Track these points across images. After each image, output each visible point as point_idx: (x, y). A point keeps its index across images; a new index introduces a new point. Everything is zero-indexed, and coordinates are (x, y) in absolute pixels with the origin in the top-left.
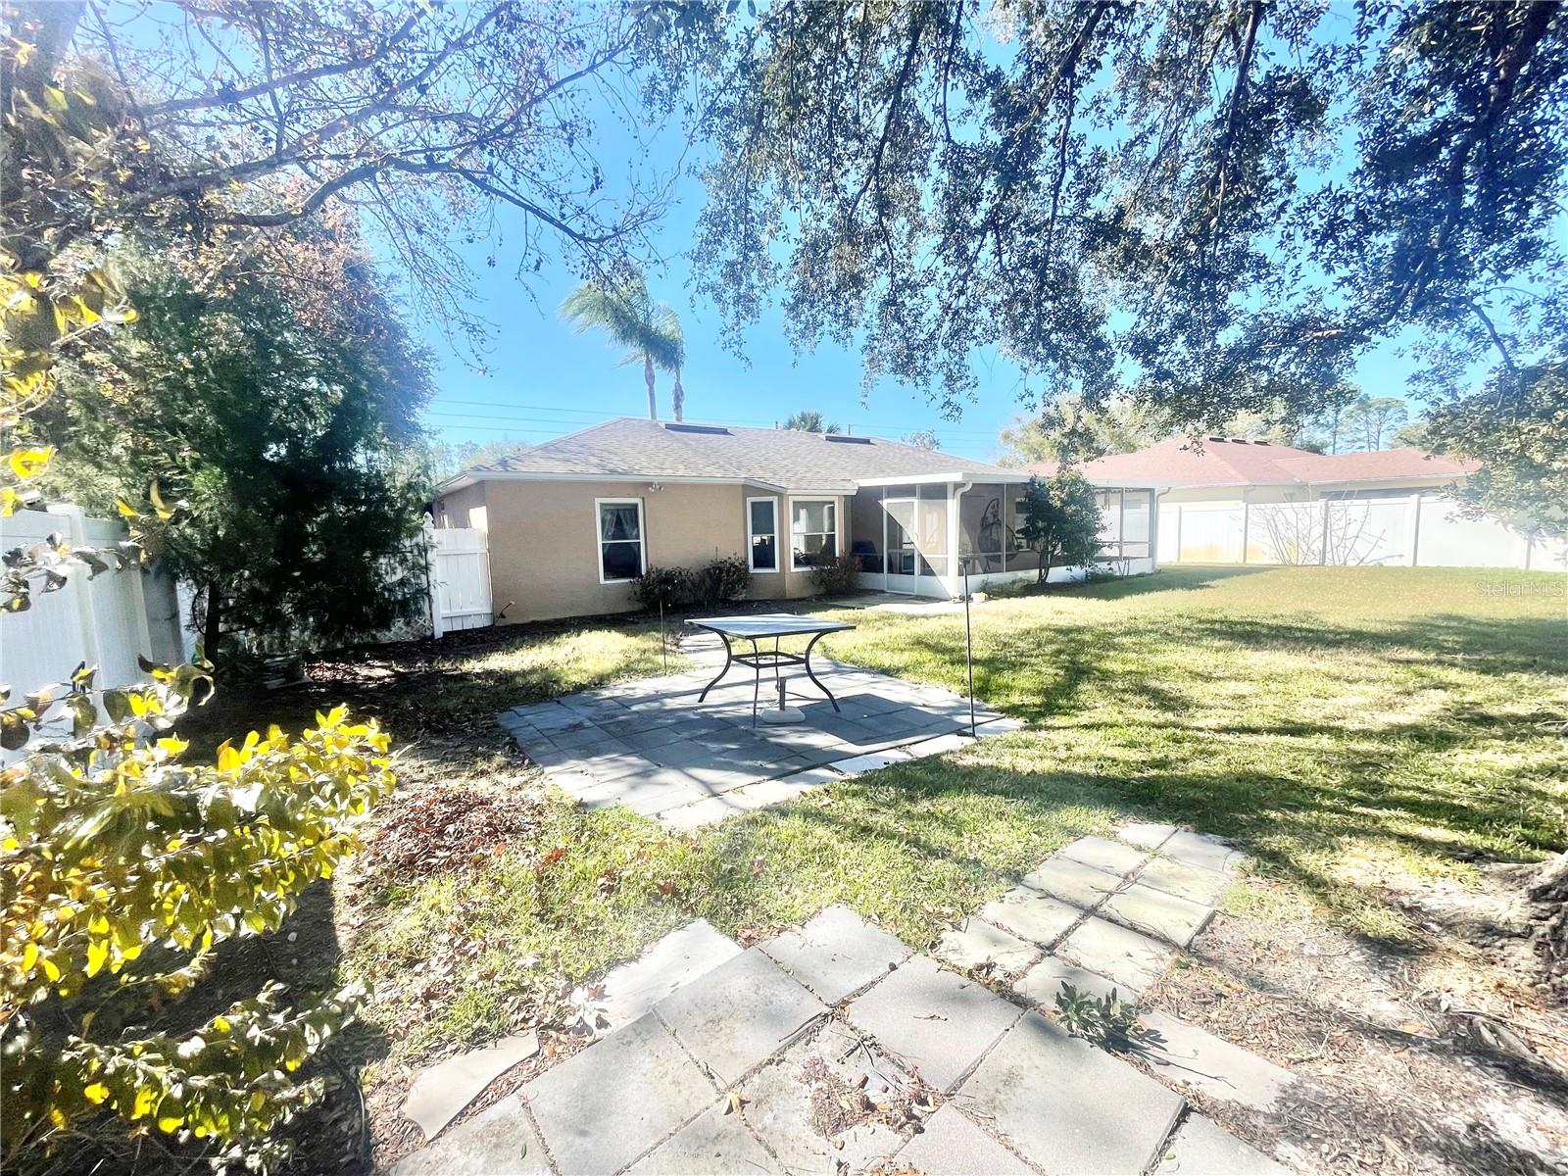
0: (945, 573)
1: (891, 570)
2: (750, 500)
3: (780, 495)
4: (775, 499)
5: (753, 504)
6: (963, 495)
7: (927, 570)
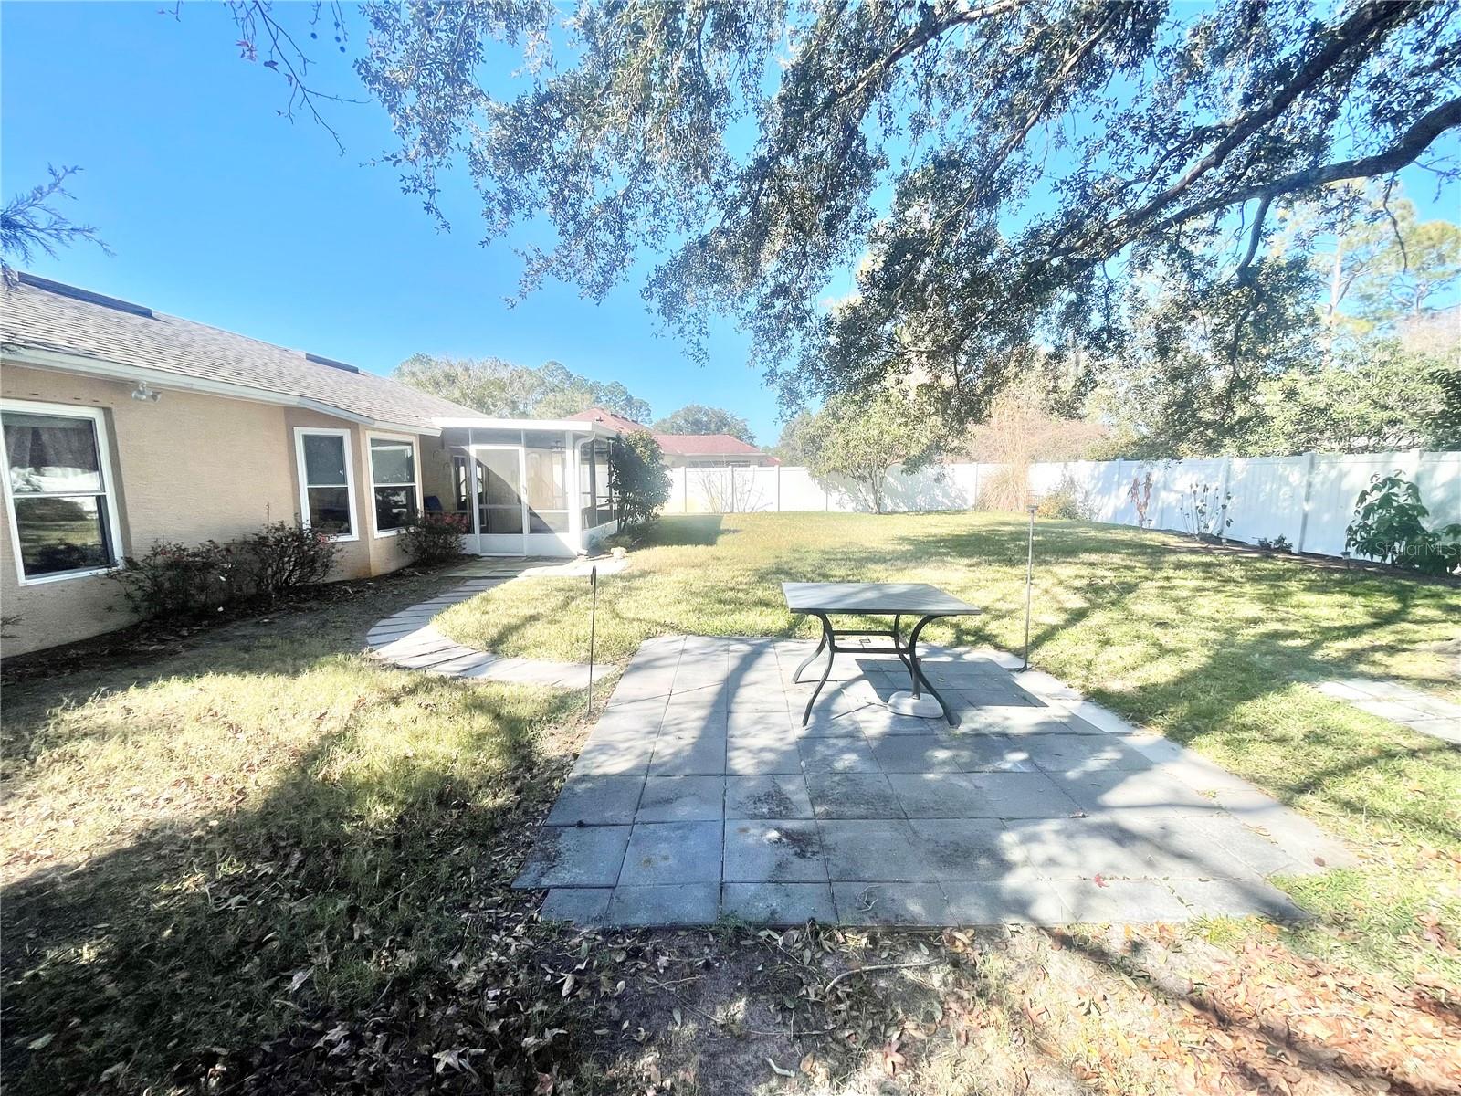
0: (565, 528)
1: (483, 531)
2: (299, 432)
3: (353, 426)
4: (345, 434)
5: (307, 438)
6: (584, 446)
7: (539, 527)
